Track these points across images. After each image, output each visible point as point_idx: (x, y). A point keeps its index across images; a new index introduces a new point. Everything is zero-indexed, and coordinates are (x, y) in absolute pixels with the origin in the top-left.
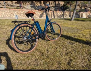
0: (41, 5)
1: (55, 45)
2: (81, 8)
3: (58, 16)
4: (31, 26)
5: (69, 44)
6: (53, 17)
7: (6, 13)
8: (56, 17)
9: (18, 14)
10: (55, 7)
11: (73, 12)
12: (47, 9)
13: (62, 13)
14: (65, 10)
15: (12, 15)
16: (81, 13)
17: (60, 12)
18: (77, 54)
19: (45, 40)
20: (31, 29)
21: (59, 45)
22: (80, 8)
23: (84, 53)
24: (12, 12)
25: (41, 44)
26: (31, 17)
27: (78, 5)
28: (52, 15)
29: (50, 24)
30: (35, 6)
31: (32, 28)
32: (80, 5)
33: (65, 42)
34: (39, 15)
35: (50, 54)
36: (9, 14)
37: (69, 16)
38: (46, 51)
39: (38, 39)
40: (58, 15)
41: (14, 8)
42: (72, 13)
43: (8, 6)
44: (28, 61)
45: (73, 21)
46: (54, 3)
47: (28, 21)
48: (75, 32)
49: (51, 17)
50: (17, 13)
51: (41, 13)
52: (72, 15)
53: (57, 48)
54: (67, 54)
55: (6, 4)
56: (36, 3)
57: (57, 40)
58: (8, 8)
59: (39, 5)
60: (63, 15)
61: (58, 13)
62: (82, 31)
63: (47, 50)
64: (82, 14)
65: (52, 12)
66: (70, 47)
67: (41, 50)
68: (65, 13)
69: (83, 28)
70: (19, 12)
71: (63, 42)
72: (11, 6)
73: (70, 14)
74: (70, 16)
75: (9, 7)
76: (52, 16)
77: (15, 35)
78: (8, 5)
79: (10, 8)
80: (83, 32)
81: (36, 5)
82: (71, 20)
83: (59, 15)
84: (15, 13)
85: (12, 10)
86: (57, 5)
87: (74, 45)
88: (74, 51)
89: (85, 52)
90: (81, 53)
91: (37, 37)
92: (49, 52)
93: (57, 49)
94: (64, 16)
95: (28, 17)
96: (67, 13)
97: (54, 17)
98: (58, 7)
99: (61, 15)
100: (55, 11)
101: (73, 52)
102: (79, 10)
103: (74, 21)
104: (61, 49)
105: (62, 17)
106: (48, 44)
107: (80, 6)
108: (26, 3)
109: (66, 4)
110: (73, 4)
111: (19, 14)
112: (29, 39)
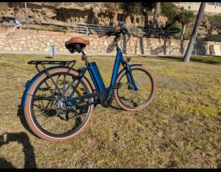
0: (111, 24)
1: (135, 122)
2: (209, 32)
3: (152, 51)
4: (77, 74)
5: (173, 121)
6: (139, 53)
7: (30, 40)
8: (147, 53)
9: (56, 43)
10: (145, 28)
11: (188, 41)
12: (120, 33)
13: (163, 44)
14: (171, 37)
15: (43, 45)
16: (210, 43)
17: (157, 40)
18: (189, 148)
19: (114, 108)
20: (77, 81)
21: (148, 122)
22: (207, 33)
23: (209, 147)
24: (43, 38)
25: (101, 119)
26: (79, 52)
27: (203, 26)
28: (136, 47)
29: (125, 68)
30: (97, 27)
31: (79, 78)
32: (208, 24)
33: (164, 117)
34: (105, 46)
35: (121, 145)
36: (36, 42)
37: (178, 51)
38: (111, 138)
39: (92, 106)
40: (151, 48)
41: (49, 30)
42: (186, 43)
43: (36, 24)
44: (62, 162)
45: (188, 62)
46: (142, 18)
47: (71, 62)
48: (191, 90)
49: (133, 52)
50: (56, 41)
51: (110, 43)
52: (186, 48)
53: (142, 130)
54: (164, 147)
55: (32, 20)
56: (99, 18)
57: (143, 110)
58: (35, 29)
59: (108, 23)
60: (164, 47)
61: (152, 42)
62: (210, 89)
63: (116, 135)
64: (213, 46)
65: (139, 40)
66: (173, 129)
67: (99, 134)
68: (170, 43)
69: (211, 81)
70: (58, 40)
71: (157, 116)
72: (43, 24)
73: (181, 45)
74: (182, 50)
75: (36, 26)
76: (138, 49)
77: (34, 96)
78: (34, 21)
79: (38, 30)
80: (212, 91)
81: (100, 22)
82: (182, 59)
83: (155, 48)
84: (51, 40)
85: (43, 35)
86: (151, 23)
87: (185, 124)
88: (184, 139)
89: (213, 144)
90: (201, 147)
91: (92, 100)
92: (119, 139)
93: (141, 134)
94: (168, 50)
95: (72, 52)
96: (174, 43)
97: (142, 52)
98: (152, 28)
99: (158, 48)
100: (144, 39)
101: (181, 144)
102: (203, 37)
103: (192, 64)
104: (152, 134)
105: (161, 51)
106: (119, 120)
107: (206, 27)
108: (77, 18)
109: (173, 23)
110: (190, 21)
111: (59, 43)
112: (69, 105)
